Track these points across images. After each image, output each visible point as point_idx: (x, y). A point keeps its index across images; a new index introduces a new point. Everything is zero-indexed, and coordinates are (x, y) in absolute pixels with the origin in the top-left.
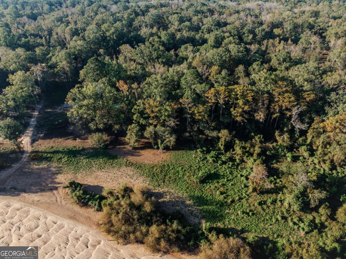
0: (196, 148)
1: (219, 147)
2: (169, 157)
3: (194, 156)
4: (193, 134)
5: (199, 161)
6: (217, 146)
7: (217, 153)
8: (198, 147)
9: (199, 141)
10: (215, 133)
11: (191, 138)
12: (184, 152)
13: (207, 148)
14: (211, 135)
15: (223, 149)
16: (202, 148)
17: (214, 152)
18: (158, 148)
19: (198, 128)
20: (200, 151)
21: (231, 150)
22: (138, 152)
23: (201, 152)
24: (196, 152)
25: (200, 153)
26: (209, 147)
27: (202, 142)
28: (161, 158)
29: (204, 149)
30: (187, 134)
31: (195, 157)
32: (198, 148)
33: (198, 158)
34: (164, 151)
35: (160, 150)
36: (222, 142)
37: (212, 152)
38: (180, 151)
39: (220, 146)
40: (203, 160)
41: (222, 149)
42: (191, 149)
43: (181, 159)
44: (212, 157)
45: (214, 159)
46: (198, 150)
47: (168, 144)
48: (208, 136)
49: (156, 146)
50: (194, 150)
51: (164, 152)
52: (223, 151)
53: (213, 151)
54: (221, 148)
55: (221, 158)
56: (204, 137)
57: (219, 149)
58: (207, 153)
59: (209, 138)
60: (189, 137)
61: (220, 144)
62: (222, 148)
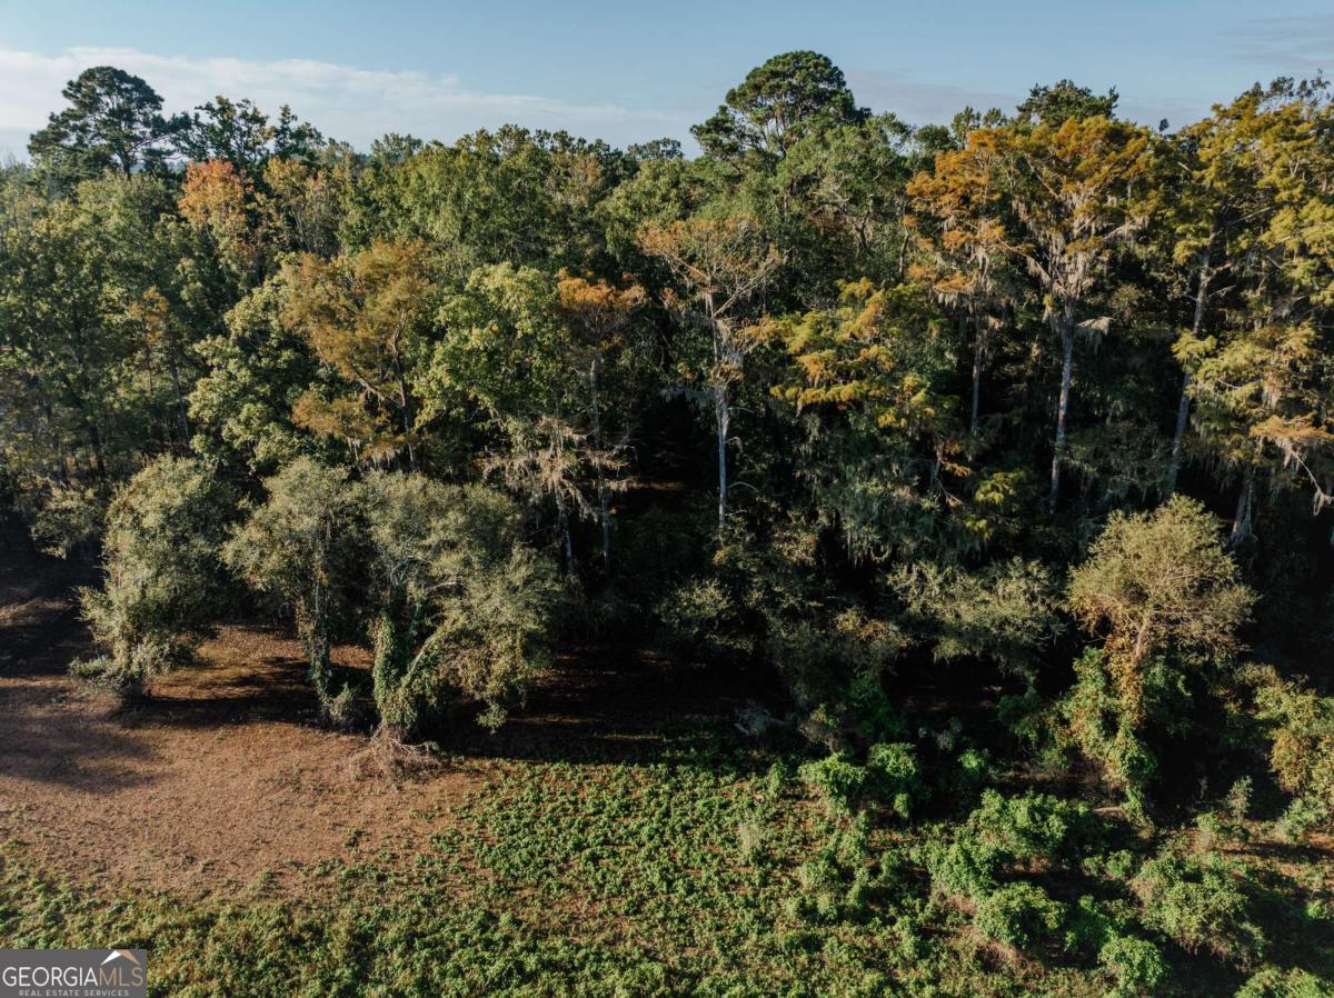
0: (794, 749)
1: (1073, 752)
2: (446, 825)
3: (749, 837)
4: (772, 600)
5: (808, 912)
6: (1045, 739)
7: (1056, 826)
8: (810, 731)
9: (834, 672)
10: (1014, 585)
11: (746, 645)
12: (643, 781)
13: (924, 751)
14: (969, 616)
15: (1135, 768)
16: (859, 756)
17: (1021, 810)
18: (363, 720)
19: (831, 541)
20: (840, 787)
21: (1239, 799)
22: (140, 751)
23: (853, 795)
24: (794, 791)
25: (831, 807)
26: (944, 741)
27: (866, 684)
28: (344, 836)
29: (893, 757)
30: (708, 597)
31: (761, 857)
32: (819, 753)
33: (805, 875)
34: (412, 754)
35: (383, 746)
36: (1110, 686)
37: (992, 802)
38: (599, 773)
39: (1087, 731)
40: (877, 905)
41: (1116, 773)
42: (733, 757)
43: (579, 862)
44: (1001, 871)
45: (1039, 899)
46: (811, 772)
47: (466, 669)
48: (928, 628)
49: (344, 696)
50: (762, 769)
51: (413, 771)
52: (1132, 805)
53: (1008, 790)
54: (1096, 768)
55: (1132, 900)
56: (887, 635)
57: (1079, 775)
58: (923, 812)
59: (949, 648)
60: (724, 625)
61: (1081, 711)
62: (1115, 759)
